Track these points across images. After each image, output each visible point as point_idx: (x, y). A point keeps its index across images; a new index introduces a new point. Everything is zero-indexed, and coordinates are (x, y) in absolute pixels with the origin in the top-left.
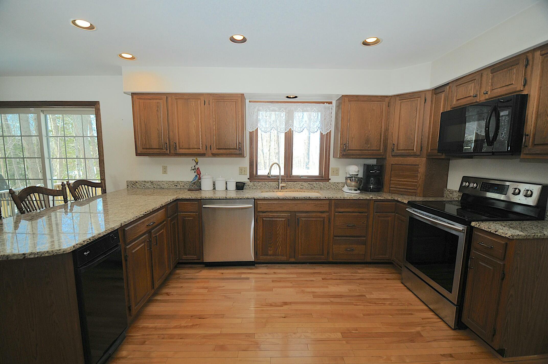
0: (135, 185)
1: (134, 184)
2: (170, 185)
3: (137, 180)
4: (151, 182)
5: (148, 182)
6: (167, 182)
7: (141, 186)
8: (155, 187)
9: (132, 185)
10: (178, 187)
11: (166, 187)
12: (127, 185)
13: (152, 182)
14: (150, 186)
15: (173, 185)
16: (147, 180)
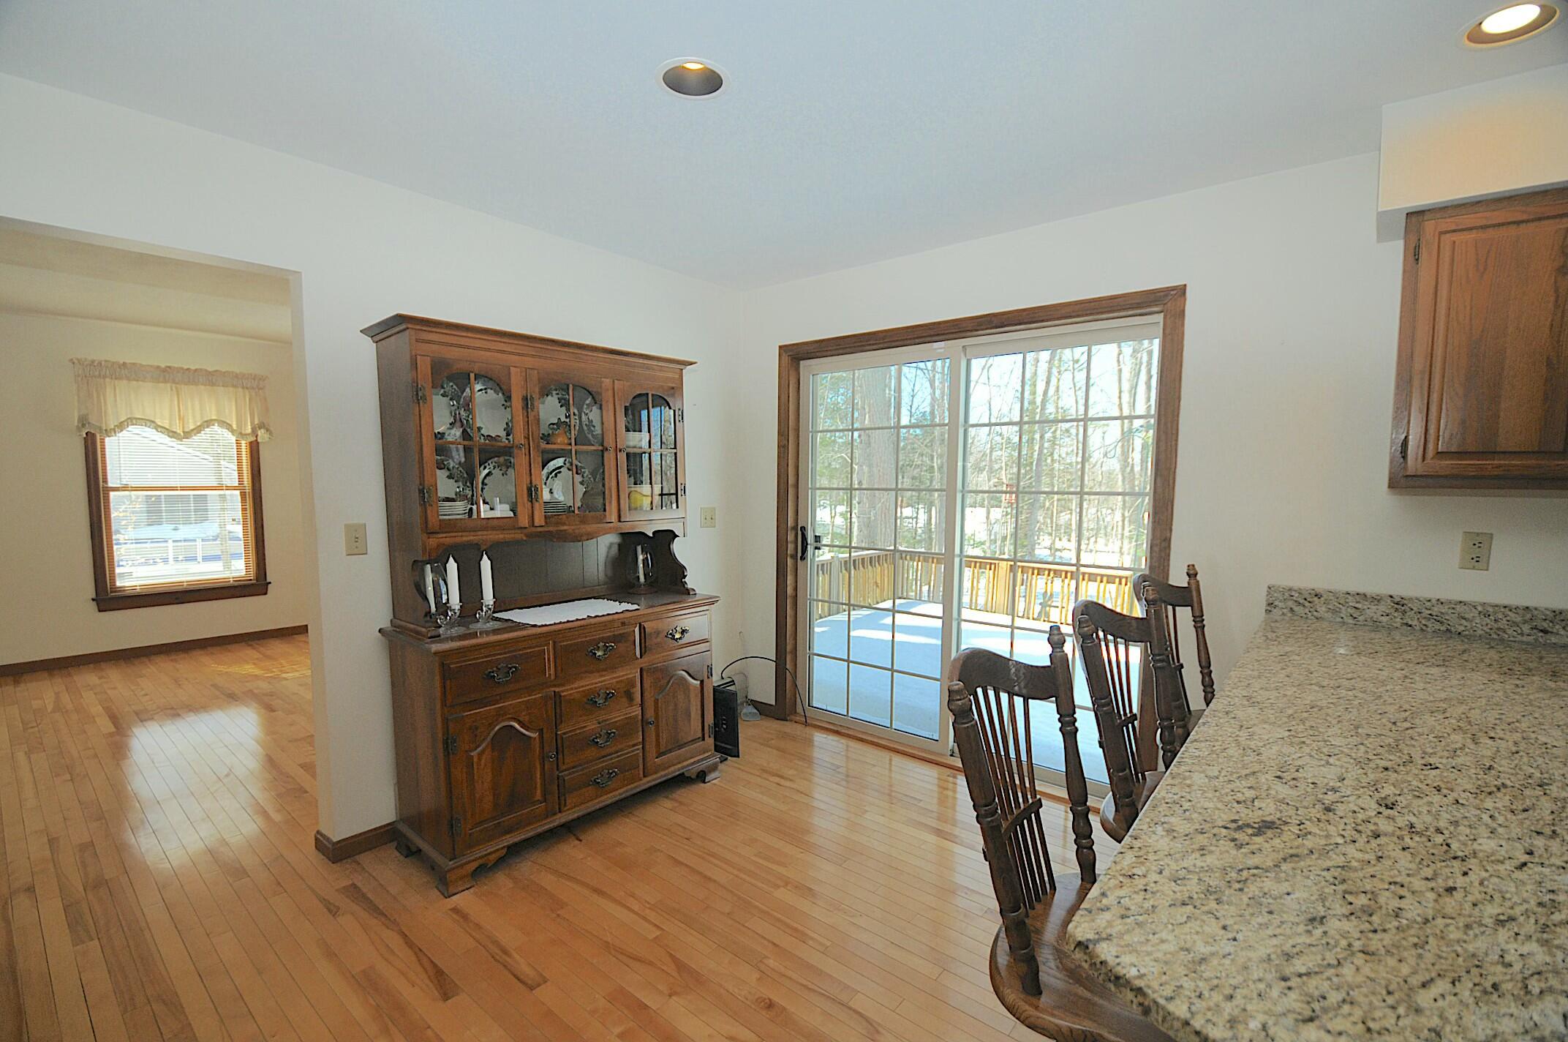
0: (1307, 604)
1: (1302, 601)
2: (1503, 624)
3: (1319, 585)
4: (1397, 599)
5: (1377, 600)
6: (1486, 611)
7: (1335, 612)
8: (1415, 623)
9: (1290, 604)
10: (1554, 640)
11: (1480, 632)
12: (1270, 604)
13: (1400, 604)
14: (1385, 619)
15: (1526, 628)
16: (1371, 590)
